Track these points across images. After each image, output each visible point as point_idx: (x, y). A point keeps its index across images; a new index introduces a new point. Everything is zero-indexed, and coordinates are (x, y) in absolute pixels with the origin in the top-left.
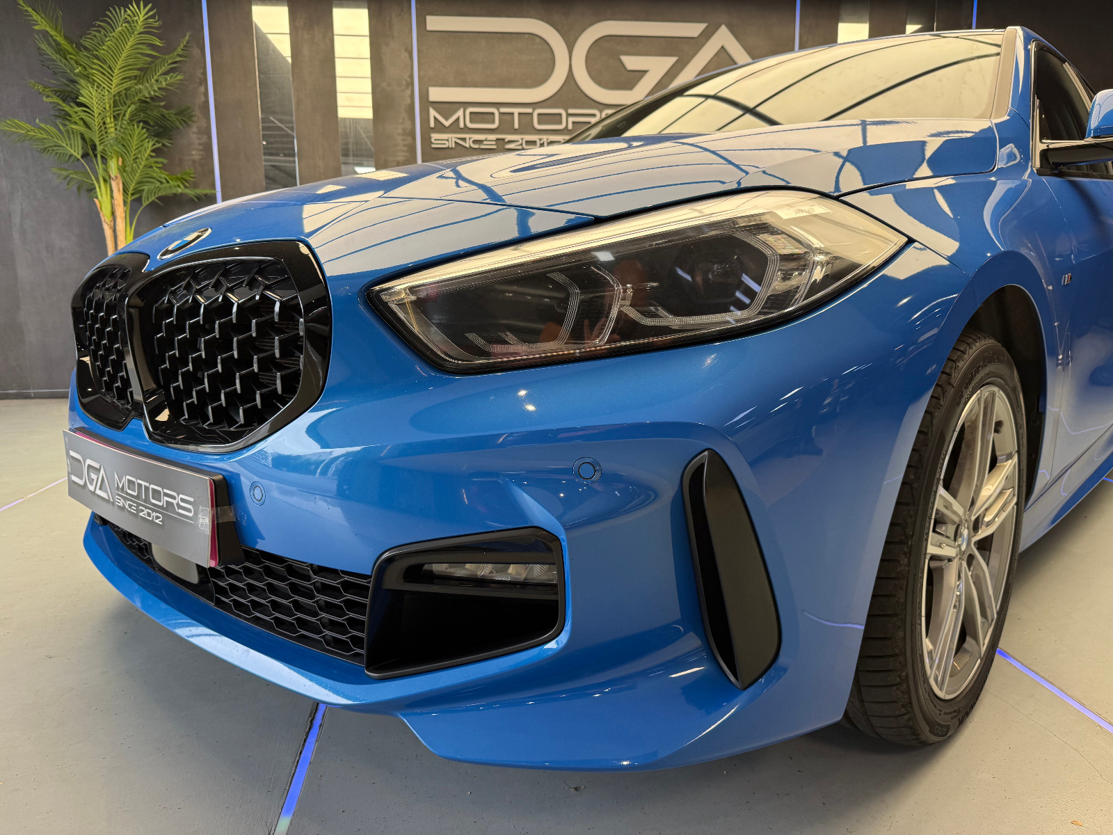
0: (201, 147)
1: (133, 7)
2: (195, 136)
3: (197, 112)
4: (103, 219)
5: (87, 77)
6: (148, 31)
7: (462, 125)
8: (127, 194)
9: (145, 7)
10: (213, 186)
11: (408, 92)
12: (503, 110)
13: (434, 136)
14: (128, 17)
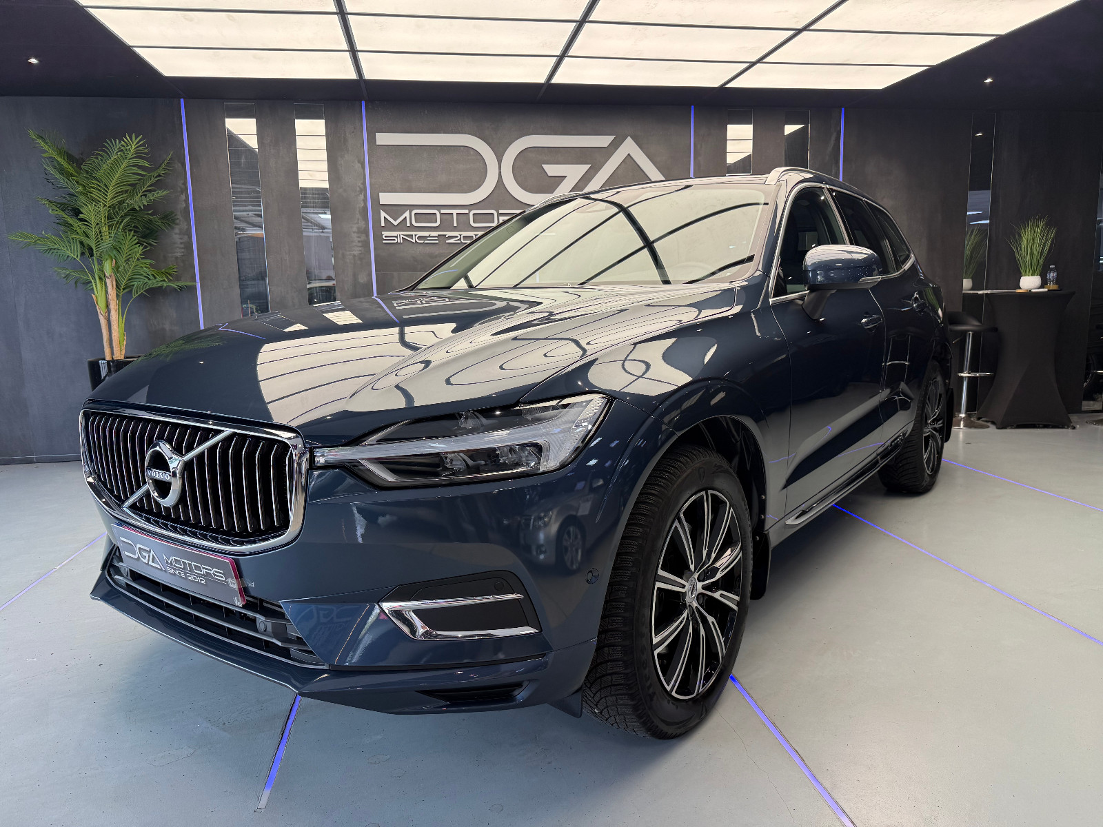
0: (182, 246)
1: (126, 138)
2: (177, 236)
3: (179, 216)
4: (99, 311)
5: (86, 195)
6: (139, 156)
7: (408, 224)
8: (120, 290)
9: (136, 139)
10: (194, 279)
11: (362, 197)
12: (442, 211)
13: (385, 234)
14: (123, 148)
